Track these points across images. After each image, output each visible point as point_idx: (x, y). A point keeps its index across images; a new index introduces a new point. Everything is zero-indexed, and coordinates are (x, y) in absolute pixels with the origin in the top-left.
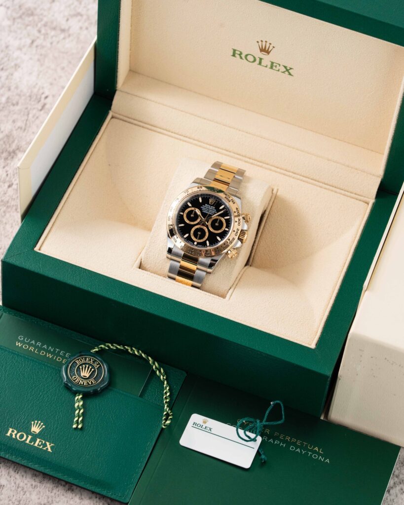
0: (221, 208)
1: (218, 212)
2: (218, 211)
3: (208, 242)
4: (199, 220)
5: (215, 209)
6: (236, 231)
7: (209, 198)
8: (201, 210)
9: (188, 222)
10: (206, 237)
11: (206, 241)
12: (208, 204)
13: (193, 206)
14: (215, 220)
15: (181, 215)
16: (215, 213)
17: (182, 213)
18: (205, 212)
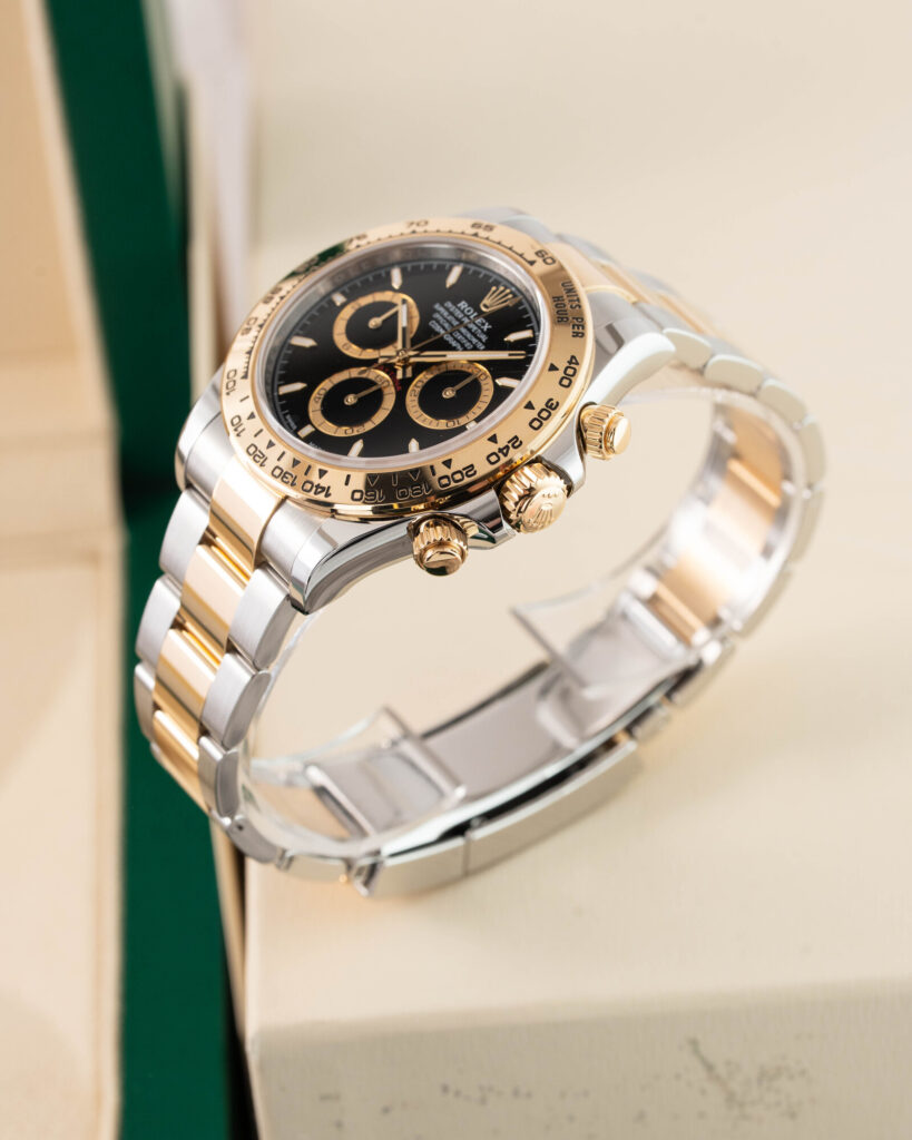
0: (513, 337)
1: (489, 347)
2: (494, 342)
3: (358, 446)
4: (388, 351)
5: (488, 333)
6: (502, 442)
7: (497, 283)
8: (426, 314)
9: (340, 338)
10: (369, 426)
11: (354, 439)
12: (475, 305)
13: (402, 290)
14: (453, 376)
15: (332, 303)
16: (475, 349)
17: (339, 299)
18: (438, 328)
